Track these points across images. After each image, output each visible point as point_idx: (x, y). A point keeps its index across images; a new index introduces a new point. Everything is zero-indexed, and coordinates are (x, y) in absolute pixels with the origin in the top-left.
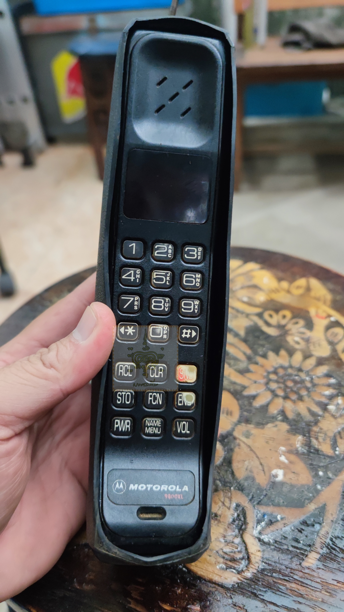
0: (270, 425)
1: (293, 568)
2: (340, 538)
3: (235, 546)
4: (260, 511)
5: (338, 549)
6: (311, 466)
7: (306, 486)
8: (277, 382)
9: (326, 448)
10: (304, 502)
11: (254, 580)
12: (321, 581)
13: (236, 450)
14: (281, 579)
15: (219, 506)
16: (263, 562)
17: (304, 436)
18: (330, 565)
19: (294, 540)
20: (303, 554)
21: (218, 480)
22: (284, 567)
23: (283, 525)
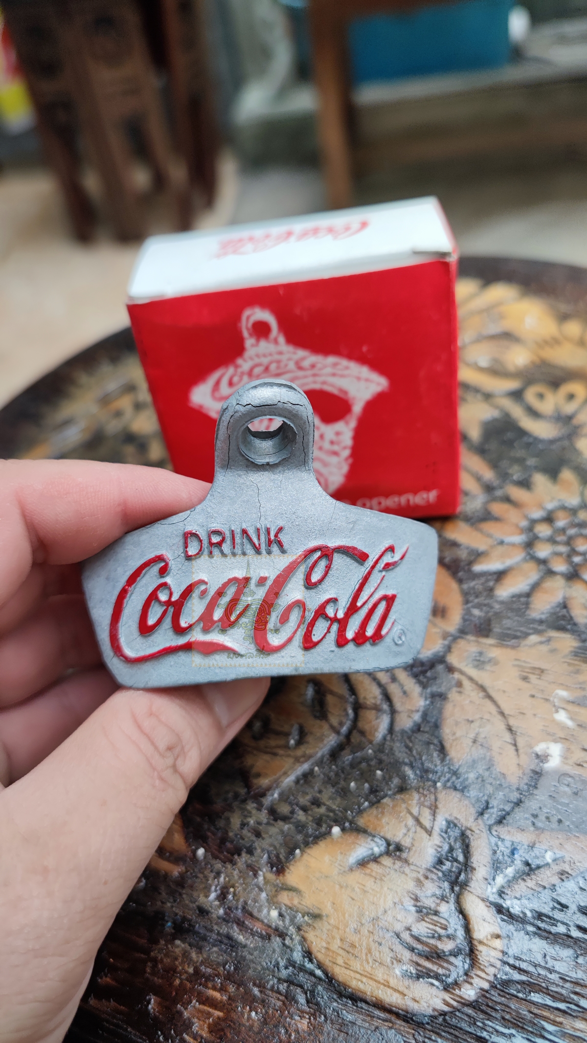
0: (532, 639)
1: (580, 980)
3: (441, 924)
4: (503, 840)
8: (552, 540)
13: (453, 695)
14: (549, 1008)
15: (407, 826)
16: (505, 963)
19: (584, 913)
21: (406, 764)
23: (557, 877)
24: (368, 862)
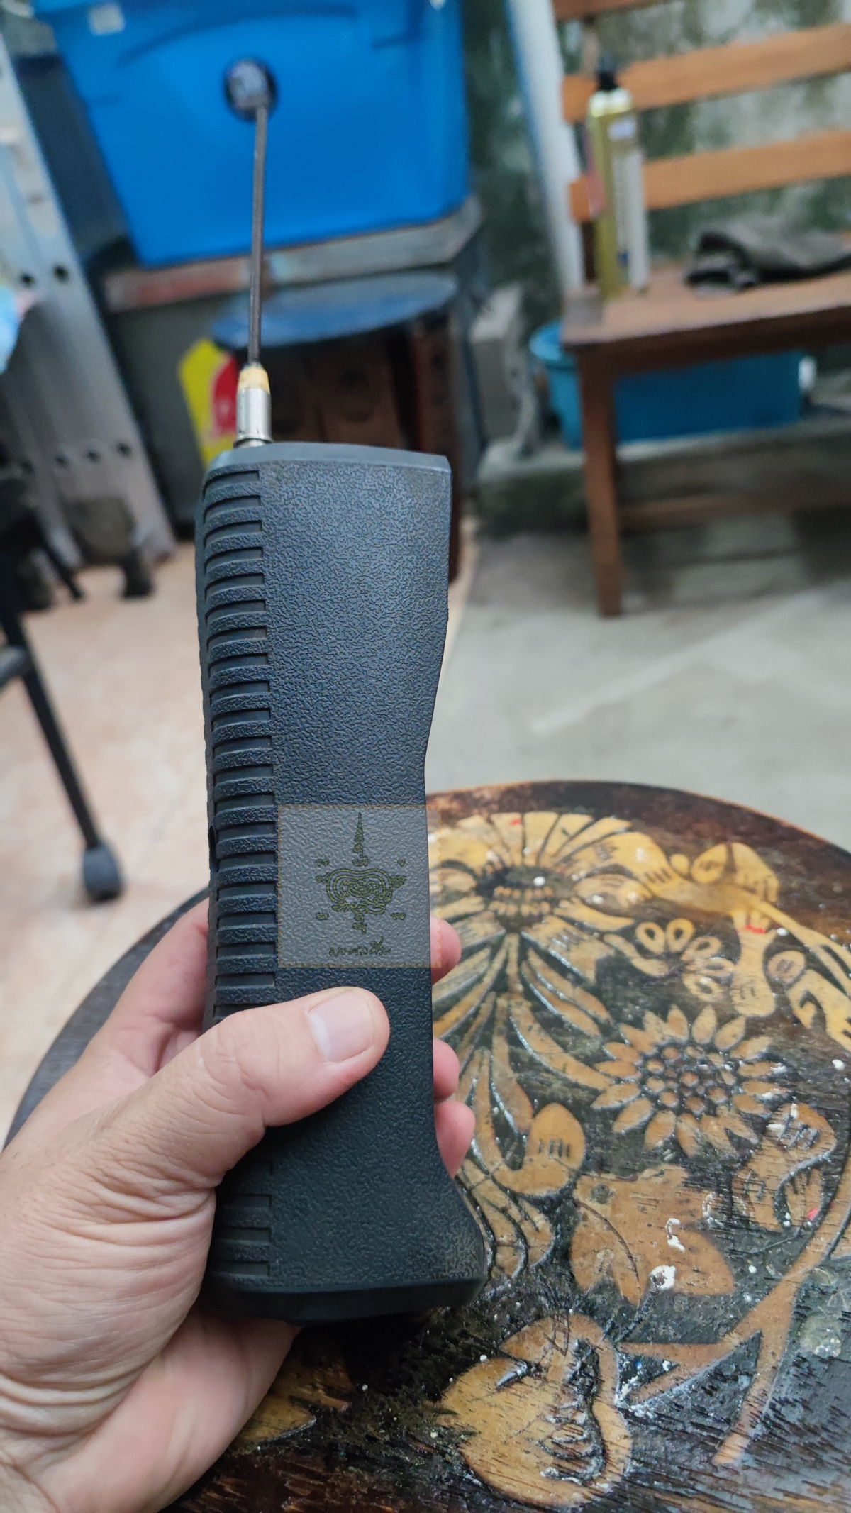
0: (647, 1173)
1: (695, 1469)
2: (790, 1403)
3: (578, 1430)
4: (627, 1355)
5: (786, 1427)
6: (733, 1256)
7: (722, 1298)
8: (663, 1077)
9: (763, 1216)
10: (717, 1332)
11: (618, 1496)
12: (751, 1493)
13: (580, 1228)
14: (669, 1492)
15: (545, 1350)
16: (633, 1459)
17: (719, 1191)
18: (771, 1461)
19: (697, 1412)
20: (714, 1440)
21: (540, 1294)
22: (675, 1468)
23: (673, 1381)
24: (513, 1383)
